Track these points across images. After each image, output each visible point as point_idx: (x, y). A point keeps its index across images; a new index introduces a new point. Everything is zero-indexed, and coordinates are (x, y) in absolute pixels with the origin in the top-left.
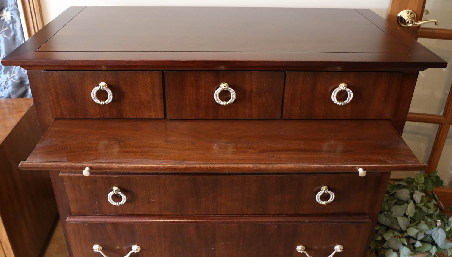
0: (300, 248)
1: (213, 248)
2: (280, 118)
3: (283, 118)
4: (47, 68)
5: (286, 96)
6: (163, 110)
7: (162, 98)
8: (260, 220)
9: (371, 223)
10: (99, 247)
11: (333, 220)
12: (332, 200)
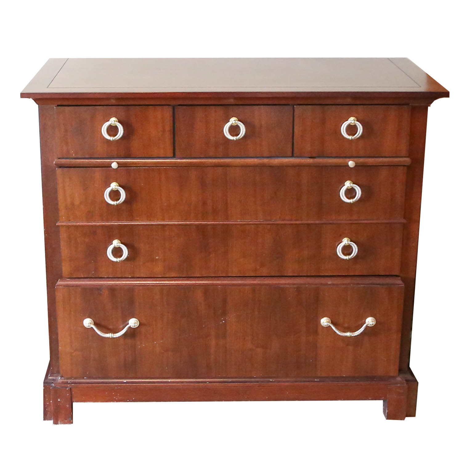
0: (325, 321)
1: (224, 322)
2: (291, 155)
3: (295, 155)
4: (59, 103)
5: (296, 131)
7: (172, 135)
8: (277, 282)
9: (403, 285)
10: (92, 321)
11: (360, 282)
12: (355, 255)
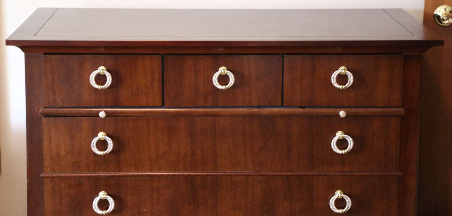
2: (281, 105)
3: (284, 105)
4: (47, 51)
5: (285, 80)
6: (161, 97)
7: (161, 84)
